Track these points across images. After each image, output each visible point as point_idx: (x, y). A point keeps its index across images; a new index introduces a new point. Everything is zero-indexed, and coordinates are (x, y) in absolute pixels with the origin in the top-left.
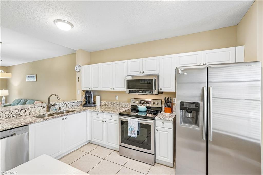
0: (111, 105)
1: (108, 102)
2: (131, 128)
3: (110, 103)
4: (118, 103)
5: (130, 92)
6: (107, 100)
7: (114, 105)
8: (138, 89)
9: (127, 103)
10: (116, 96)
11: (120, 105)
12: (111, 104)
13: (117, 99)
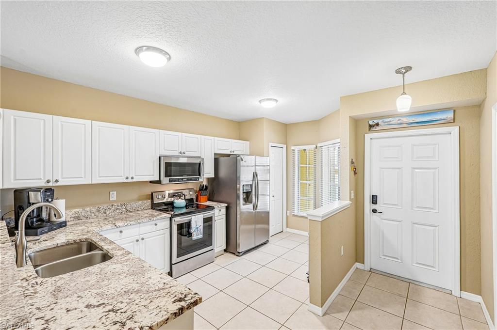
0: (97, 213)
1: (88, 209)
2: (197, 228)
3: (94, 210)
4: (118, 206)
5: (170, 181)
6: (82, 206)
7: (107, 213)
8: (182, 176)
9: (140, 202)
10: (111, 193)
11: (124, 210)
12: (99, 211)
13: (115, 199)
